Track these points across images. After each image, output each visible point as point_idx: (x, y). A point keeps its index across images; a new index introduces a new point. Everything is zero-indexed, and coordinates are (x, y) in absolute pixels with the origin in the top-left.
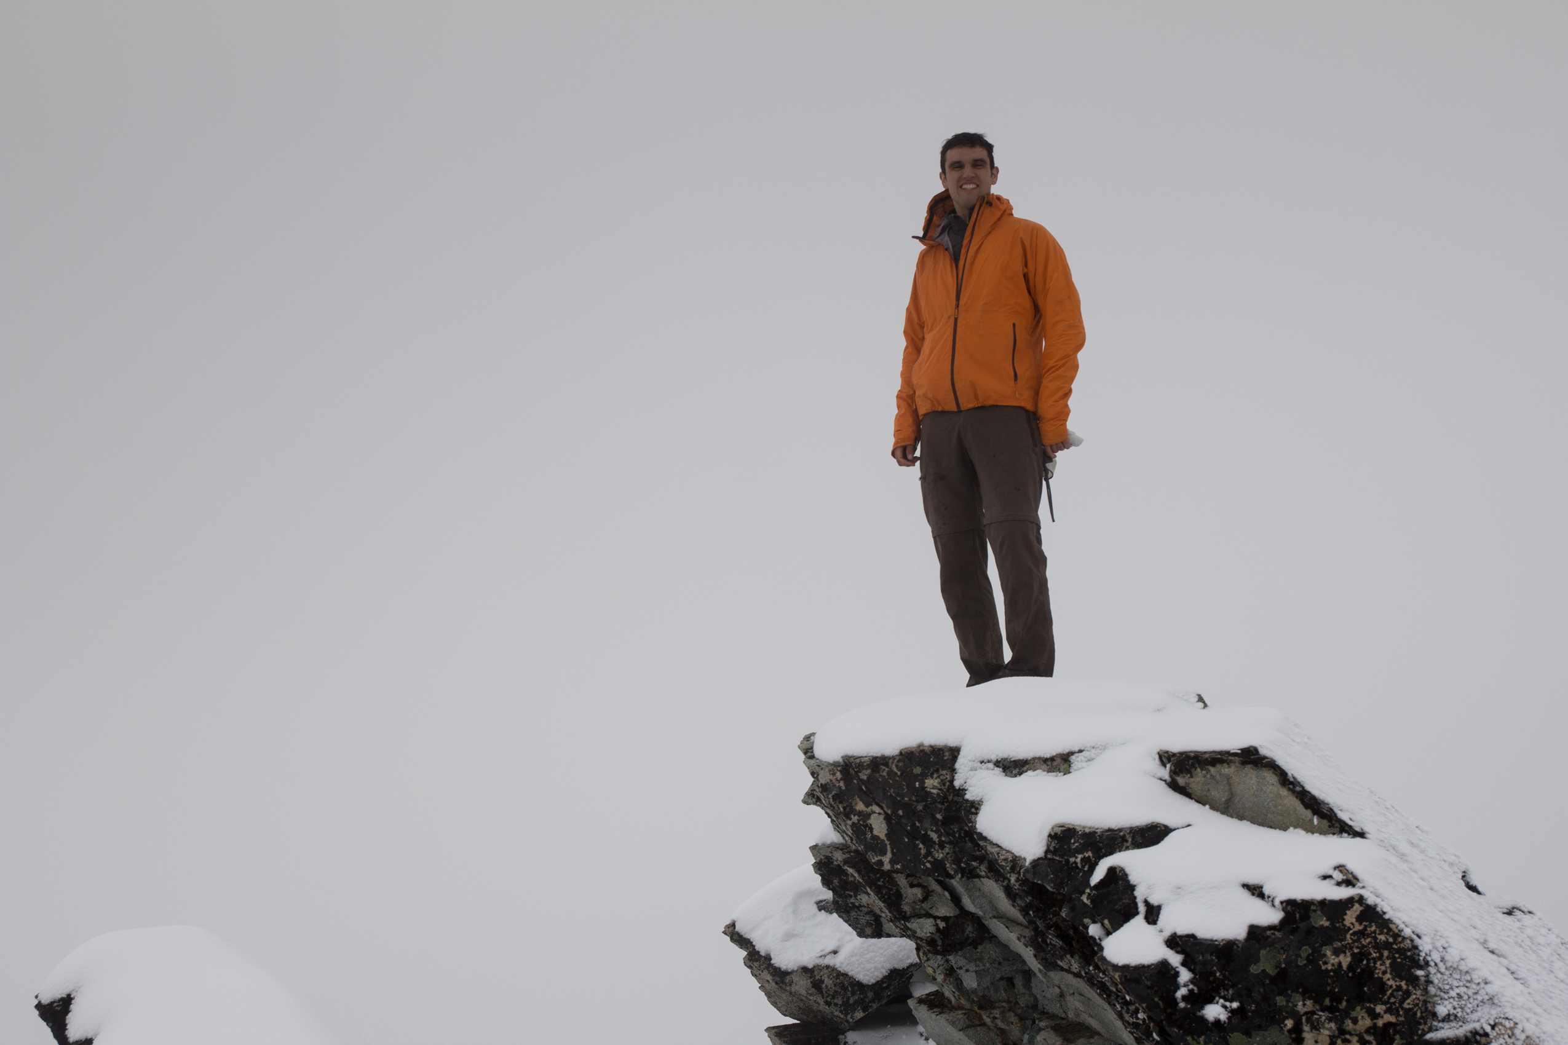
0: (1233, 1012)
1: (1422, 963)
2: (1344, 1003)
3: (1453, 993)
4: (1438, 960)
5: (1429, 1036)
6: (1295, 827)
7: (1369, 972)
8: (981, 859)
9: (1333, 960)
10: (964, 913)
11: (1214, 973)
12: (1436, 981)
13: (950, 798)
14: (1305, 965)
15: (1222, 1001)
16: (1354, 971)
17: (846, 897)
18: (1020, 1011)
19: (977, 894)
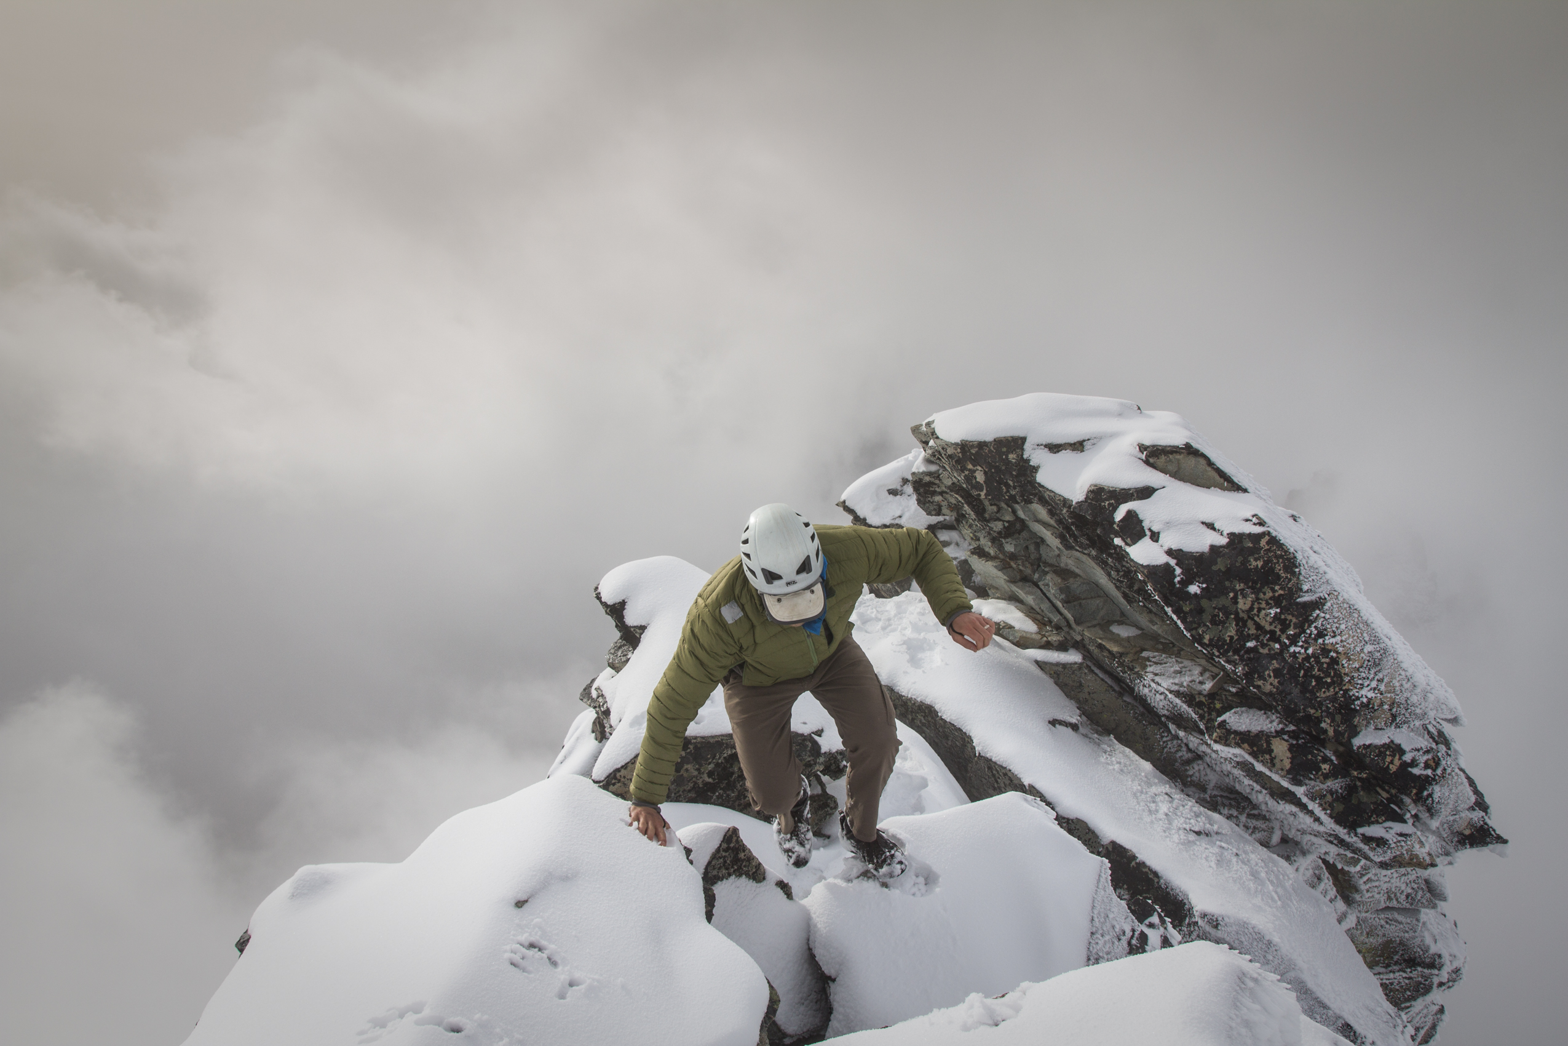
0: (1203, 589)
1: (1297, 565)
2: (1259, 585)
3: (1310, 579)
4: (1305, 563)
5: (1298, 600)
6: (1215, 487)
7: (1272, 569)
8: (1035, 495)
9: (1254, 563)
10: (1018, 519)
11: (1193, 569)
12: (1303, 574)
13: (1021, 464)
14: (1240, 566)
15: (1197, 583)
16: (1264, 569)
17: (926, 497)
18: (1031, 561)
19: (1027, 509)
